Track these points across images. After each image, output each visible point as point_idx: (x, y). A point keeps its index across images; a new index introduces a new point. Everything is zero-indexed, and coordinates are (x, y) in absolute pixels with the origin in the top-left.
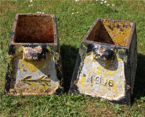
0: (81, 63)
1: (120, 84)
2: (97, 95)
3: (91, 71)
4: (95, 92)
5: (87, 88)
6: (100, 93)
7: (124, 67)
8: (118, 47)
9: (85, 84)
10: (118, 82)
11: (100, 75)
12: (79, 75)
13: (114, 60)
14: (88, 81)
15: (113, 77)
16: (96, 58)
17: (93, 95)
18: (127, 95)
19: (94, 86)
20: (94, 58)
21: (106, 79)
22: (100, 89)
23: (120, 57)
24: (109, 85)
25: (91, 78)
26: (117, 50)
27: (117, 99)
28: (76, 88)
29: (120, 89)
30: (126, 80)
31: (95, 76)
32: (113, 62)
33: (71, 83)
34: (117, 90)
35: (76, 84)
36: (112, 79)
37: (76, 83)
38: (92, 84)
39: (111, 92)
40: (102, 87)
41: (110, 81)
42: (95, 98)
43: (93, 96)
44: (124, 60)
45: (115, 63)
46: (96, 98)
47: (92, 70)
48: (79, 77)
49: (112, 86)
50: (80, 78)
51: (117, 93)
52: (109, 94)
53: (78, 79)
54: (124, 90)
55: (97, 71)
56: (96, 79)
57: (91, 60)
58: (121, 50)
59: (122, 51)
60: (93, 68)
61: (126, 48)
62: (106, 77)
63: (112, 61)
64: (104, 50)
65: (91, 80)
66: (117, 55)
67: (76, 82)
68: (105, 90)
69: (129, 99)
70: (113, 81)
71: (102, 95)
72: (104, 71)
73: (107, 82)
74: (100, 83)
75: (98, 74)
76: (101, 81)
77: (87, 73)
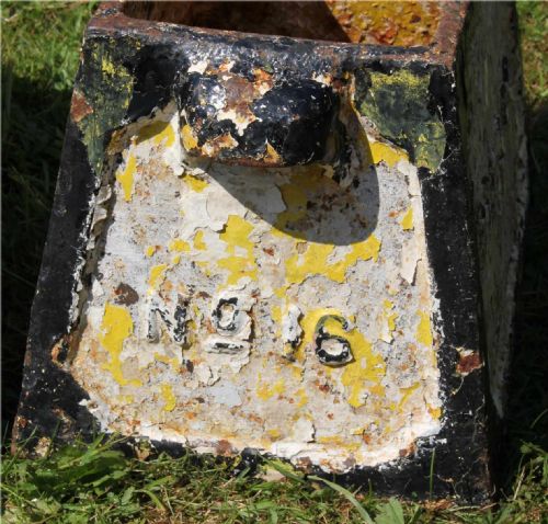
0: (93, 201)
1: (401, 342)
2: (235, 434)
3: (174, 257)
4: (219, 416)
5: (156, 389)
6: (258, 419)
7: (426, 207)
8: (365, 56)
9: (133, 360)
10: (386, 329)
11: (245, 280)
12: (87, 297)
13: (346, 159)
14: (154, 339)
15: (346, 289)
16: (208, 150)
17: (200, 438)
18: (462, 419)
19: (202, 372)
20: (193, 157)
21: (294, 308)
22: (254, 393)
23: (387, 133)
24: (322, 353)
25: (180, 312)
26: (360, 80)
27: (383, 455)
28: (70, 394)
29: (407, 383)
30: (442, 307)
31: (204, 295)
32: (337, 178)
33: (27, 362)
34: (378, 392)
35: (65, 367)
36: (337, 304)
37: (62, 357)
38: (189, 356)
39: (341, 411)
40: (268, 375)
41: (323, 320)
42: (219, 461)
43: (201, 450)
44: (421, 152)
45: (356, 183)
46: (230, 461)
47: (180, 246)
48: (82, 306)
49: (340, 361)
50: (95, 314)
51: (381, 415)
52: (324, 421)
53: (81, 325)
54: (435, 387)
55: (224, 255)
56: (218, 314)
57: (169, 170)
58: (390, 80)
59: (399, 88)
60: (186, 234)
61: (427, 60)
62: (296, 299)
63: (330, 171)
64: (263, 89)
65: (182, 329)
66: (368, 121)
67: (66, 346)
68: (291, 394)
69: (475, 456)
70: (351, 326)
71: (273, 439)
72: (277, 254)
73: (303, 333)
74: (246, 345)
75: (233, 280)
76: (253, 327)
77: (142, 278)
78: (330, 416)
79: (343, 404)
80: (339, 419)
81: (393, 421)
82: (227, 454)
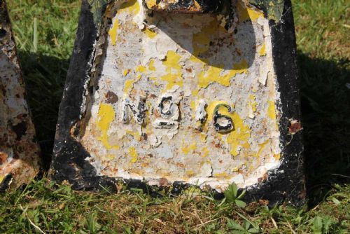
0: (96, 44)
1: (259, 118)
2: (169, 174)
3: (138, 75)
4: (161, 165)
6: (181, 165)
7: (273, 41)
9: (115, 134)
10: (251, 111)
11: (176, 86)
13: (232, 17)
14: (127, 122)
15: (229, 90)
16: (162, 5)
17: (151, 177)
18: (291, 159)
19: (152, 140)
21: (202, 101)
22: (180, 151)
24: (217, 125)
25: (141, 106)
27: (250, 182)
28: (80, 154)
29: (262, 141)
30: (281, 97)
31: (154, 96)
32: (227, 27)
33: (57, 136)
34: (248, 146)
35: (77, 139)
36: (225, 98)
38: (145, 131)
40: (187, 140)
41: (218, 107)
42: (161, 189)
43: (151, 183)
44: (271, 11)
46: (167, 189)
47: (141, 69)
48: (88, 104)
49: (227, 130)
50: (95, 110)
51: (248, 160)
52: (217, 165)
53: (87, 116)
54: (277, 142)
55: (166, 73)
56: (161, 106)
57: (136, 27)
60: (145, 61)
62: (203, 96)
65: (142, 115)
67: (78, 127)
68: (200, 150)
69: (298, 179)
70: (232, 109)
71: (190, 176)
72: (193, 72)
73: (207, 115)
74: (176, 123)
75: (169, 87)
76: (180, 112)
77: (120, 88)
78: (221, 162)
79: (227, 155)
80: (226, 163)
81: (254, 163)
82: (165, 185)
